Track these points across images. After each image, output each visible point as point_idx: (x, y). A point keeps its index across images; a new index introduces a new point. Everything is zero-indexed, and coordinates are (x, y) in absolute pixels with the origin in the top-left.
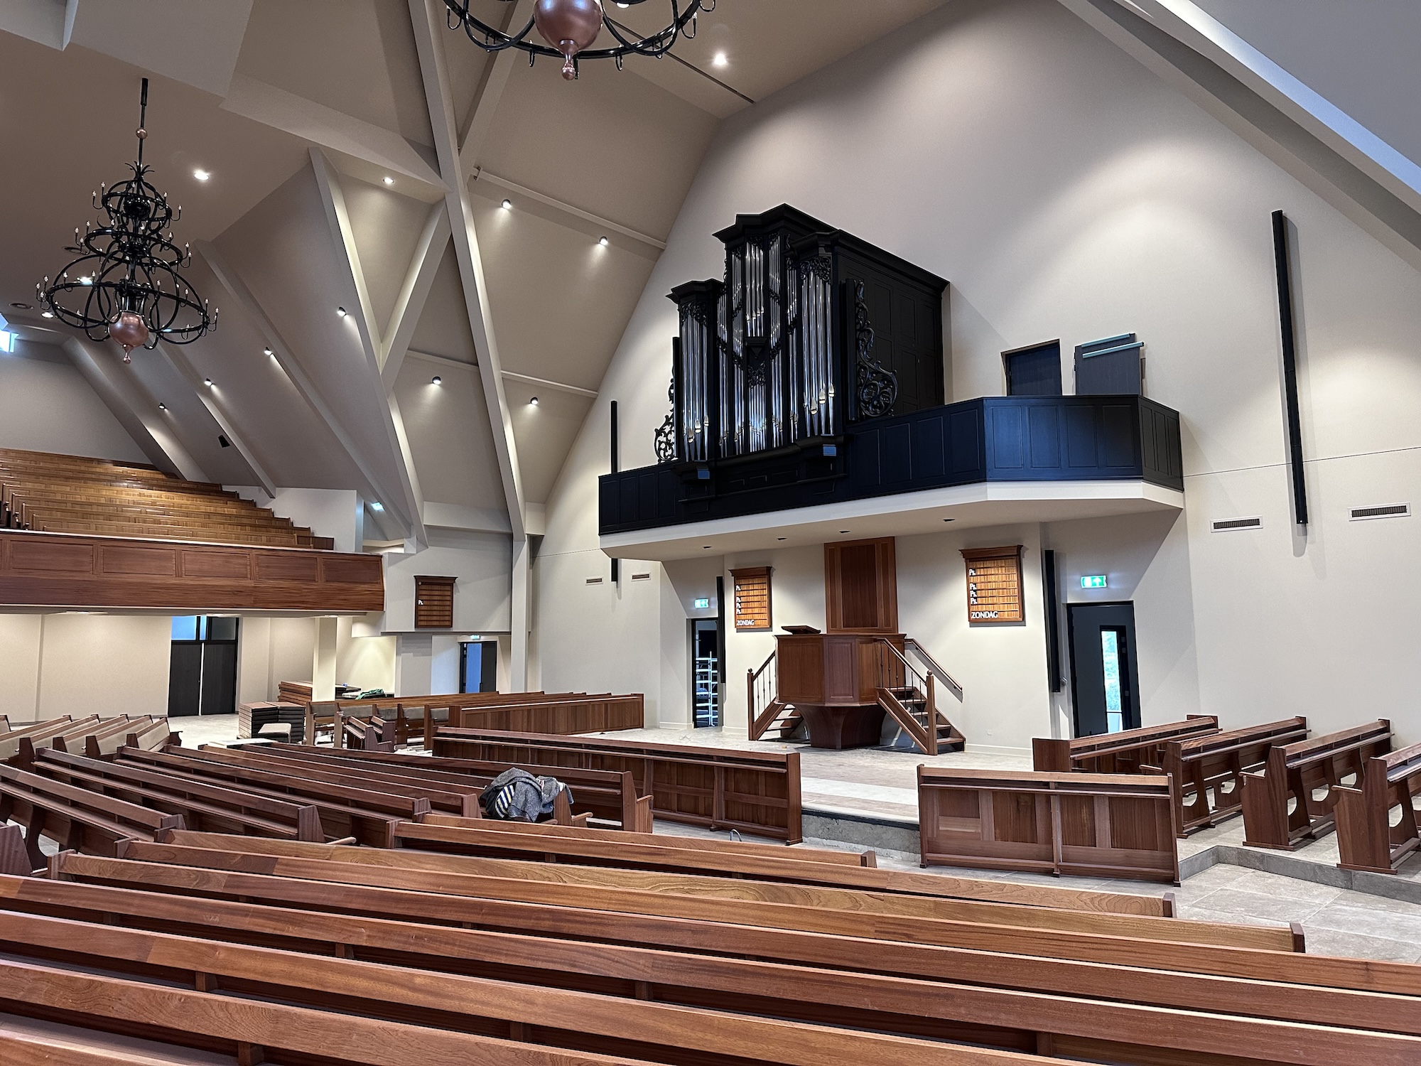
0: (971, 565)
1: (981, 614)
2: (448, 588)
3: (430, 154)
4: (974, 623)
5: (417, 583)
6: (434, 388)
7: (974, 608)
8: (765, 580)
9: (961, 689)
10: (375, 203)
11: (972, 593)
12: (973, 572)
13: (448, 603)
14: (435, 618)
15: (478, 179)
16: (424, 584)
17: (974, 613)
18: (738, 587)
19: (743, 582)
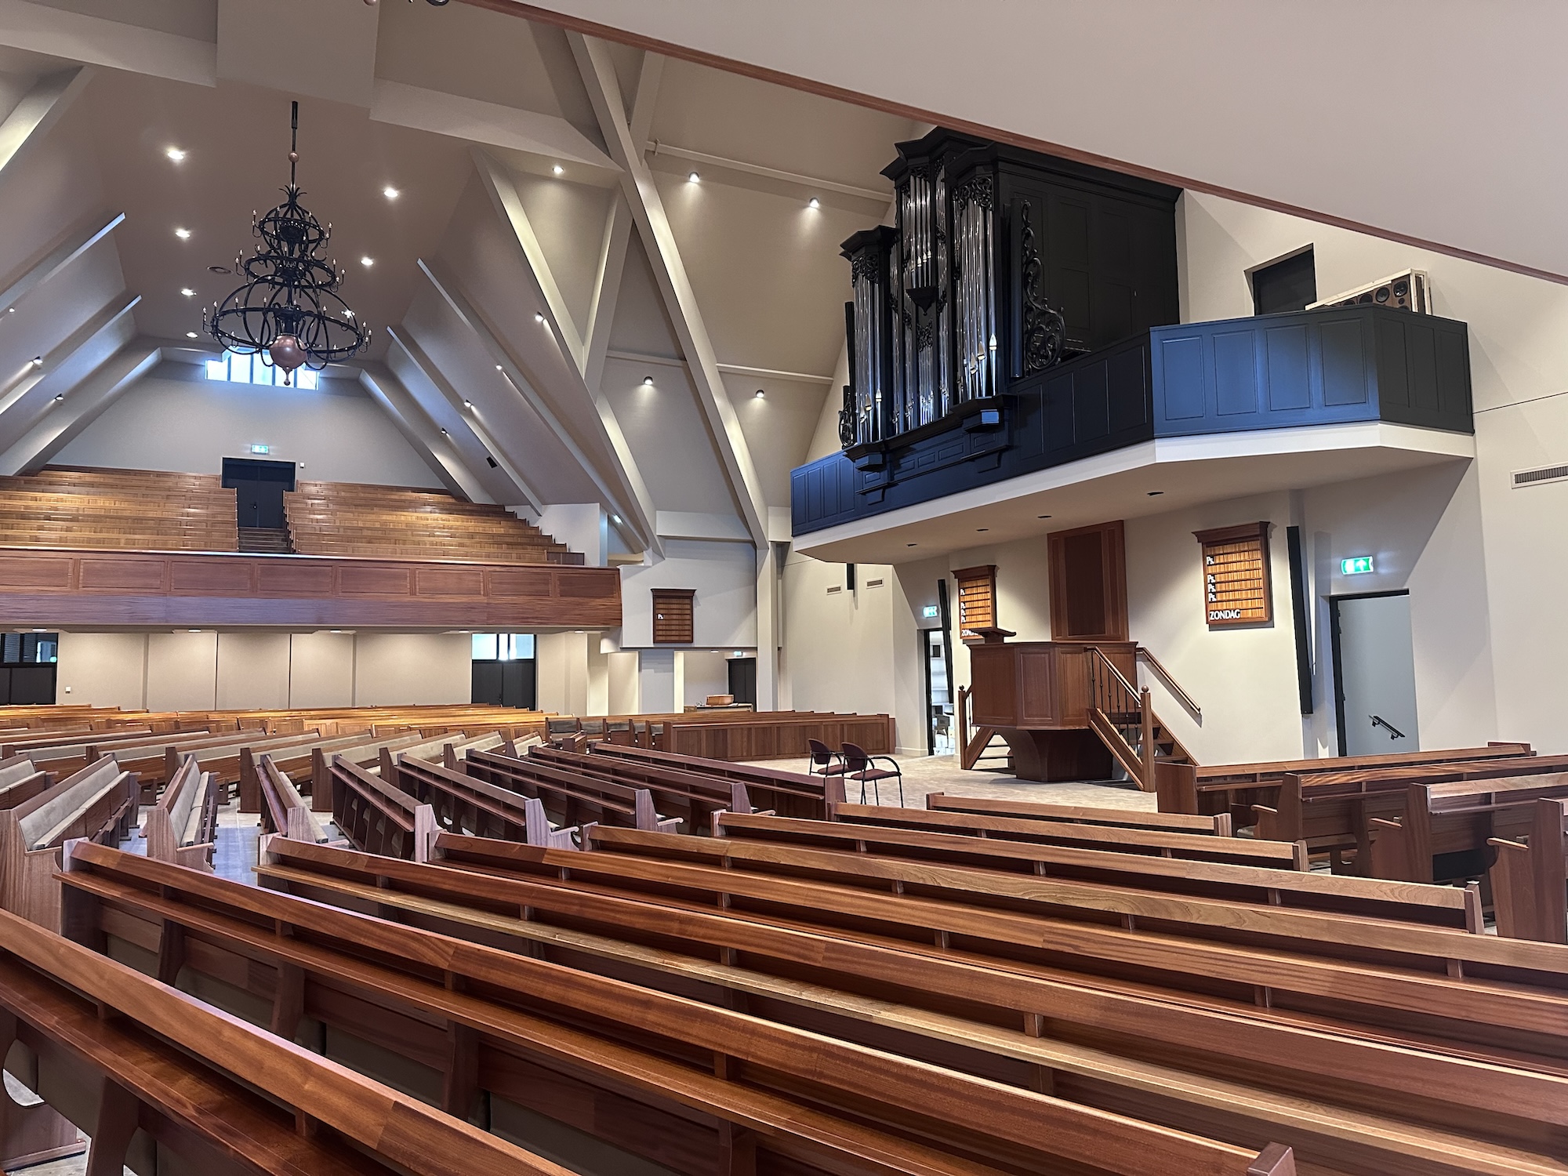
0: (1210, 551)
1: (1220, 614)
2: (687, 601)
3: (596, 132)
4: (1215, 625)
5: (655, 597)
6: (647, 389)
7: (1213, 606)
8: (988, 582)
9: (1199, 710)
10: (551, 196)
11: (1210, 587)
12: (1211, 560)
13: (688, 617)
14: (674, 633)
15: (656, 154)
16: (660, 596)
17: (1212, 613)
18: (962, 591)
19: (967, 584)
